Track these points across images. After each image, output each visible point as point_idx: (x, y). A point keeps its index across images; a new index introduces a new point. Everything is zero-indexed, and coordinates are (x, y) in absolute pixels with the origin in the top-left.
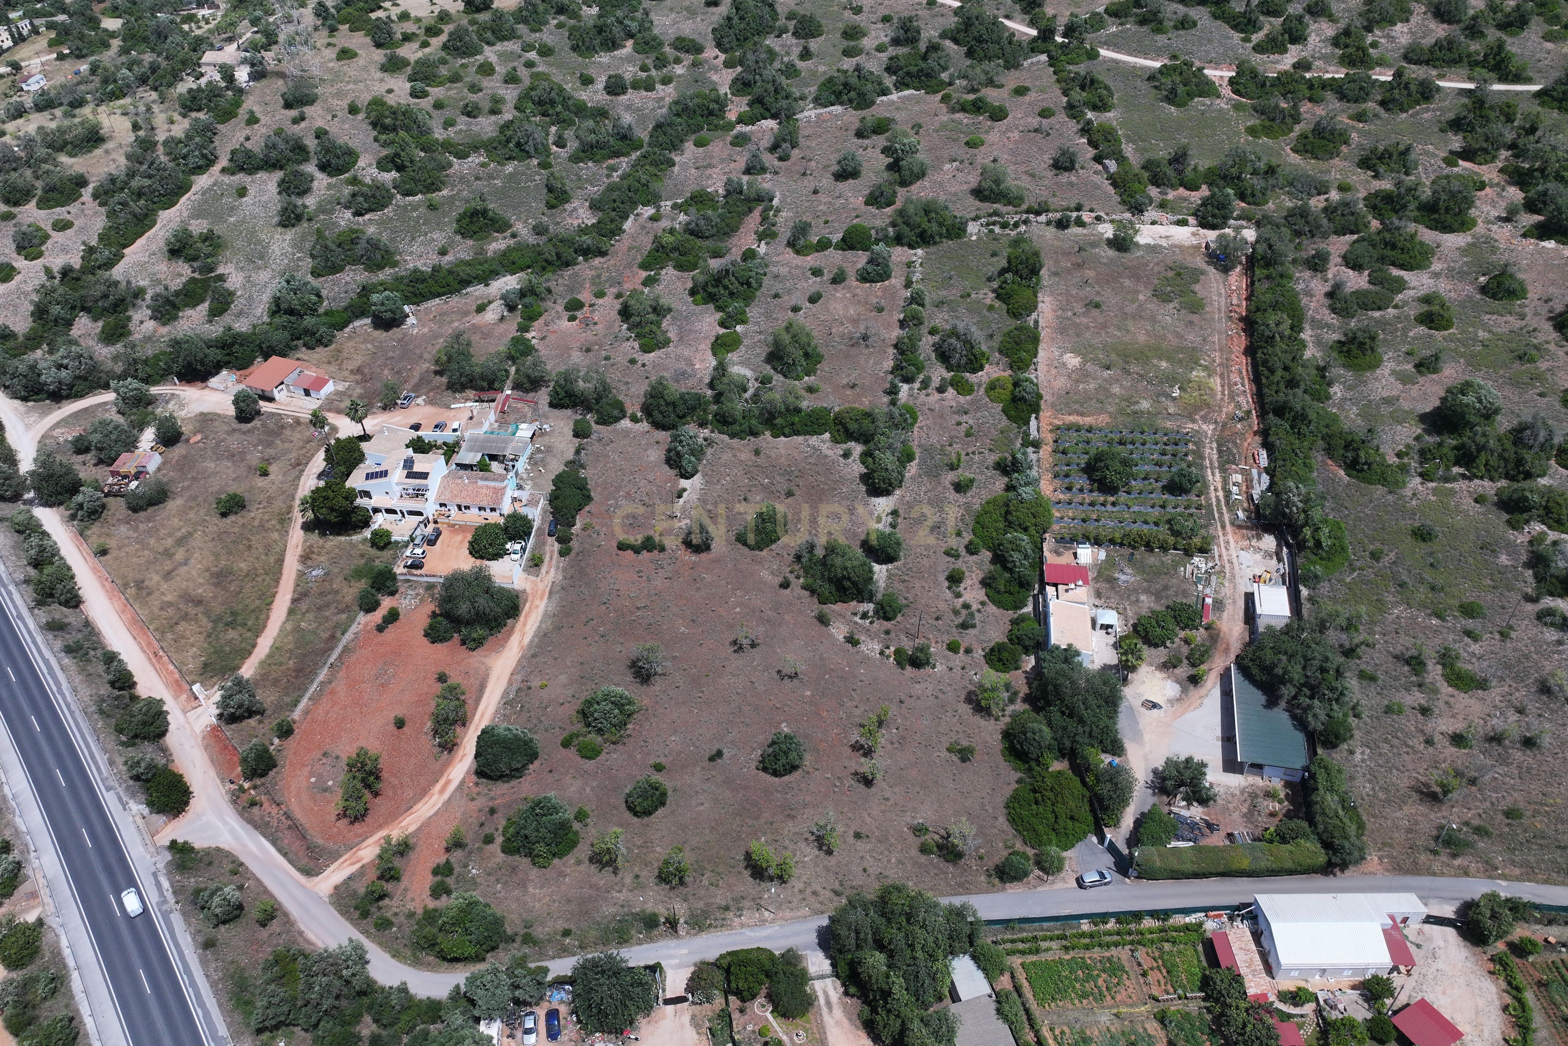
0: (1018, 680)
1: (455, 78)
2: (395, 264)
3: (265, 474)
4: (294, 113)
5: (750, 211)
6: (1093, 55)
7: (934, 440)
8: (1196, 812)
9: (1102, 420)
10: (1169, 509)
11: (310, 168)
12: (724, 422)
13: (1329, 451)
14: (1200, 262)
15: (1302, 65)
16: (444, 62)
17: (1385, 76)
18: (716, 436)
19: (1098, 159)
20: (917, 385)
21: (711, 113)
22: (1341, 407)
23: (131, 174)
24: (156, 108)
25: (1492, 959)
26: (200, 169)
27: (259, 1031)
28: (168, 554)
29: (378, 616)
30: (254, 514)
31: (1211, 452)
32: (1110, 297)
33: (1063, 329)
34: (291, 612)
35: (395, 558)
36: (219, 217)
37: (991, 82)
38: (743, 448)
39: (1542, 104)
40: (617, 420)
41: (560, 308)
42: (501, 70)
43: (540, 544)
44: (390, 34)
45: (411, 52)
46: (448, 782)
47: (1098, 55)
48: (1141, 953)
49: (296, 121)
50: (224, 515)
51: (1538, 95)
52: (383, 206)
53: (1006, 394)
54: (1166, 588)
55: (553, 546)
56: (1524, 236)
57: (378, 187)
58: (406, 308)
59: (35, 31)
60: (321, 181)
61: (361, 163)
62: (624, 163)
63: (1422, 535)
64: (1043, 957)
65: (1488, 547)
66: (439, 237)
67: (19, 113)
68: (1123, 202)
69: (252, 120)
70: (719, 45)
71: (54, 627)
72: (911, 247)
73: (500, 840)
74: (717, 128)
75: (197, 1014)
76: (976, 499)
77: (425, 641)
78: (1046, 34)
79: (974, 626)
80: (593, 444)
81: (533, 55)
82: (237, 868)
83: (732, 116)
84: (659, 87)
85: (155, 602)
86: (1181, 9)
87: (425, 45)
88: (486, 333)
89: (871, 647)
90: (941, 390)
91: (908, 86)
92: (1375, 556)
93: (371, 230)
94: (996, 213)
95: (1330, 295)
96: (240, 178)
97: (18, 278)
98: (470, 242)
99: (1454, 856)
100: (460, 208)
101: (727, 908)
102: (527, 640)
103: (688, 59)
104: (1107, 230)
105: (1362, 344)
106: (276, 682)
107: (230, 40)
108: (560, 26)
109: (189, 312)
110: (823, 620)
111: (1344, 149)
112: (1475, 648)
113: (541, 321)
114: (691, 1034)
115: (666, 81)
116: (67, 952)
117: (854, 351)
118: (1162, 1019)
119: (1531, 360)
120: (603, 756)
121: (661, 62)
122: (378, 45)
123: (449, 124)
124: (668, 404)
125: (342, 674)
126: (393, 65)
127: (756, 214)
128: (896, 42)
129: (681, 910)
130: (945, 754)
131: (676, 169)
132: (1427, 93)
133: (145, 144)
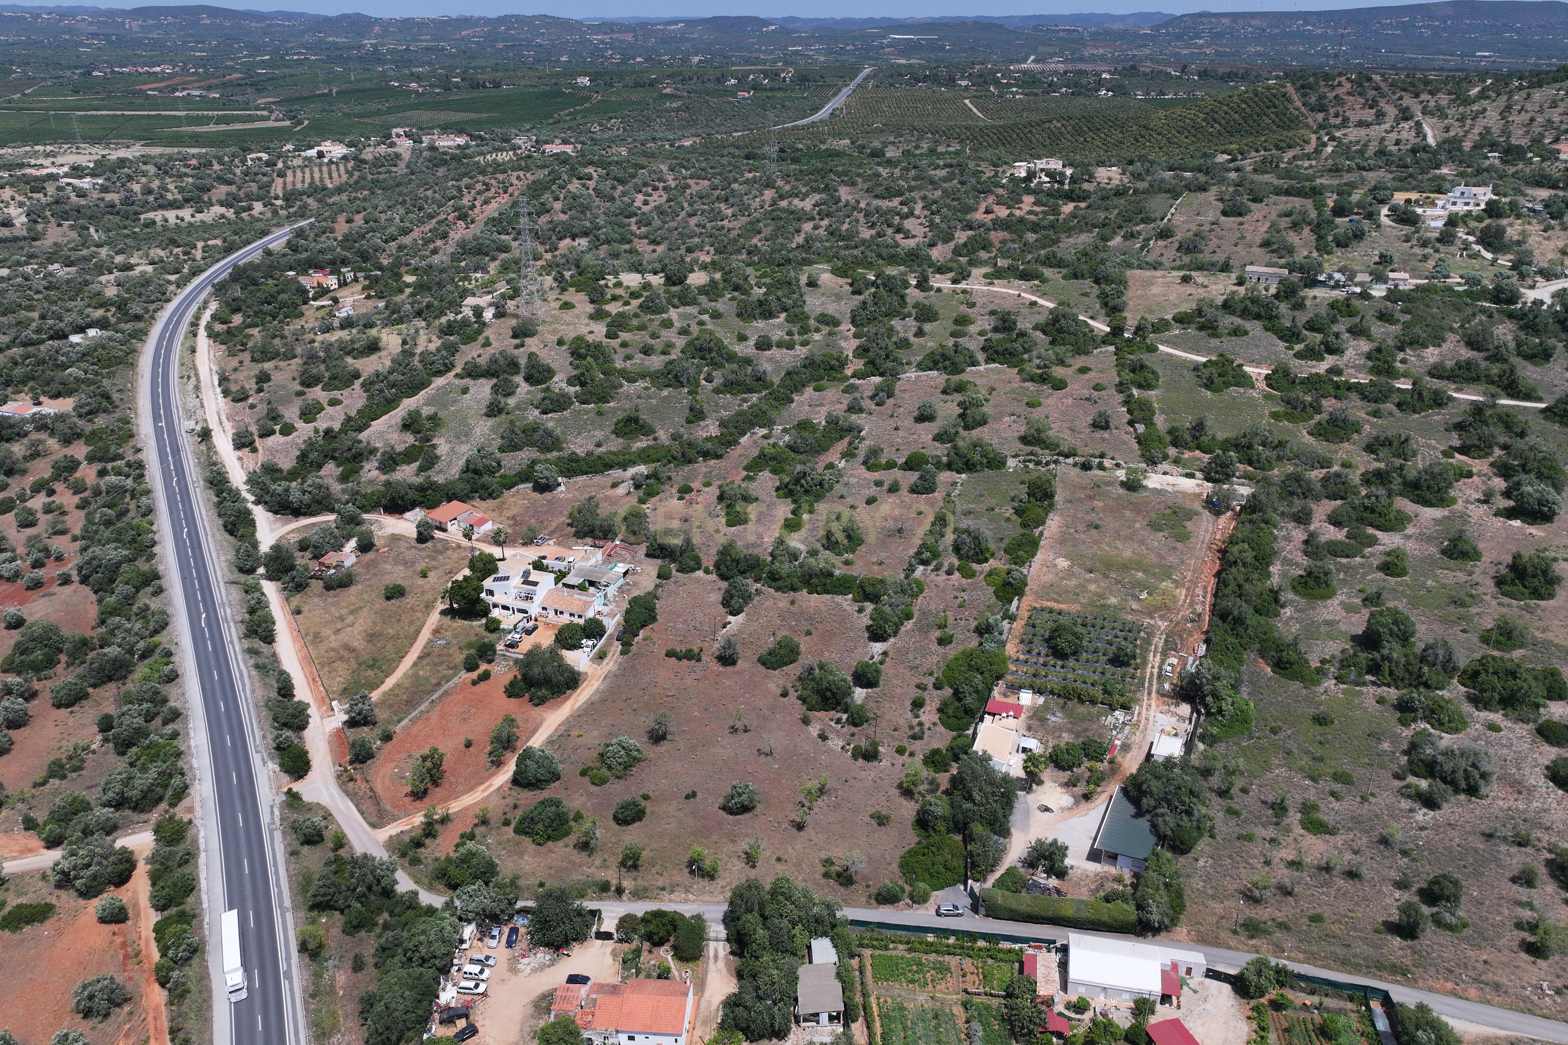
0: (944, 780)
1: (642, 328)
2: (560, 449)
3: (425, 576)
4: (517, 341)
5: (842, 438)
6: (1153, 349)
7: (933, 607)
8: (1053, 882)
9: (1074, 608)
10: (1108, 675)
11: (519, 379)
12: (774, 579)
13: (1262, 653)
14: (1197, 506)
15: (1335, 371)
16: (636, 316)
17: (1405, 385)
18: (766, 589)
19: (1131, 423)
20: (930, 568)
21: (832, 368)
22: (1286, 623)
23: (391, 372)
24: (421, 332)
25: (1252, 1009)
26: (439, 373)
27: (312, 908)
28: (342, 618)
29: (474, 675)
30: (409, 601)
31: (1159, 641)
32: (1110, 523)
33: (1063, 540)
34: (415, 664)
35: (500, 639)
36: (445, 407)
37: (1062, 362)
38: (782, 600)
39: (1545, 418)
40: (693, 570)
41: (674, 491)
42: (677, 325)
43: (609, 644)
44: (603, 294)
45: (613, 308)
46: (490, 785)
47: (1157, 349)
48: (967, 963)
49: (517, 347)
50: (388, 598)
51: (1543, 411)
52: (564, 409)
53: (999, 580)
54: (1086, 730)
55: (617, 647)
56: (1495, 515)
57: (564, 395)
58: (560, 479)
59: (356, 280)
60: (523, 388)
61: (556, 379)
62: (754, 398)
63: (1321, 720)
64: (889, 953)
65: (1376, 736)
66: (599, 434)
67: (328, 329)
68: (1143, 455)
69: (487, 344)
70: (853, 322)
71: (252, 652)
72: (959, 472)
73: (514, 825)
74: (834, 379)
75: (274, 891)
76: (952, 651)
77: (504, 696)
78: (1117, 331)
79: (921, 738)
80: (670, 585)
81: (705, 317)
82: (327, 816)
83: (849, 372)
84: (798, 347)
85: (323, 647)
86: (1238, 321)
87: (627, 303)
88: (614, 501)
89: (836, 743)
90: (949, 573)
91: (994, 361)
92: (1274, 731)
93: (550, 425)
94: (1031, 453)
95: (1306, 542)
96: (467, 381)
97: (295, 434)
98: (621, 440)
99: (1252, 937)
100: (621, 415)
101: (663, 889)
102: (577, 705)
103: (825, 330)
104: (1121, 474)
105: (1317, 578)
106: (391, 706)
107: (489, 293)
108: (732, 299)
109: (405, 467)
110: (806, 721)
111: (1355, 436)
112: (1335, 805)
113: (657, 498)
114: (609, 960)
115: (804, 344)
116: (201, 841)
117: (891, 539)
118: (966, 1006)
119: (1463, 605)
120: (608, 785)
121: (804, 330)
122: (592, 302)
123: (628, 358)
124: (733, 560)
125: (438, 708)
126: (598, 316)
127: (846, 441)
128: (996, 330)
129: (628, 884)
130: (867, 819)
131: (793, 405)
132: (1439, 401)
133: (407, 353)
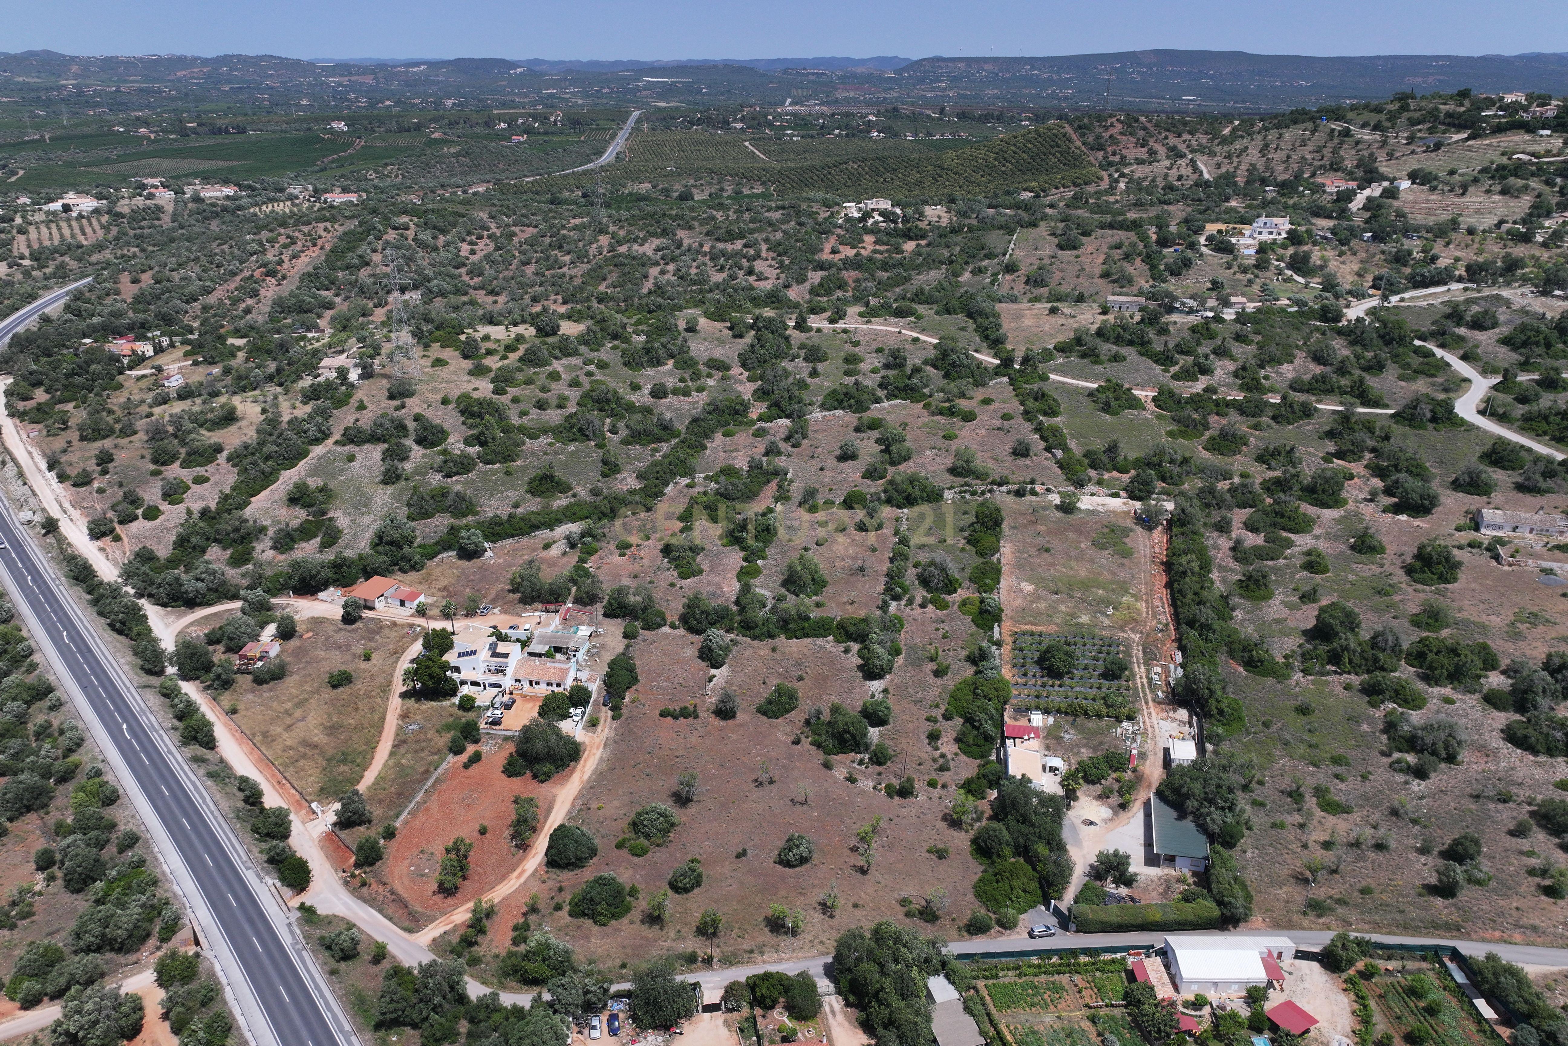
0: (984, 806)
1: (529, 382)
2: (476, 514)
3: (367, 658)
4: (397, 403)
5: (769, 482)
6: (1044, 378)
7: (917, 641)
8: (1123, 891)
9: (1052, 629)
10: (1104, 690)
11: (409, 442)
12: (748, 627)
13: (1231, 654)
14: (1129, 523)
15: (1210, 390)
16: (519, 370)
17: (1275, 400)
18: (740, 638)
19: (1048, 449)
20: (903, 603)
21: (737, 412)
22: (1241, 625)
23: (262, 444)
24: (281, 399)
25: (1345, 981)
26: (317, 441)
27: (378, 1027)
28: (288, 713)
29: (464, 757)
30: (359, 686)
31: (1137, 652)
32: (1056, 544)
33: (1020, 565)
34: (392, 754)
35: (479, 716)
36: (332, 476)
37: (963, 395)
38: (762, 648)
39: (1397, 423)
40: (659, 626)
41: (612, 547)
42: (566, 377)
43: (596, 710)
44: (477, 348)
45: (493, 363)
46: (523, 871)
47: (1048, 378)
48: (1077, 978)
49: (397, 409)
50: (335, 687)
51: (1393, 416)
52: (469, 471)
53: (975, 609)
54: (1101, 743)
55: (606, 713)
56: (1384, 511)
57: (464, 456)
58: (486, 545)
59: (172, 345)
60: (417, 452)
61: (451, 440)
62: (665, 447)
63: (1303, 710)
64: (1001, 981)
65: (1354, 719)
66: (513, 495)
67: (164, 400)
68: (1068, 479)
69: (361, 407)
70: (744, 365)
71: (197, 760)
72: (899, 507)
73: (567, 908)
74: (741, 423)
75: (327, 1016)
76: (951, 682)
77: (503, 776)
78: (1007, 362)
79: (948, 769)
80: (639, 645)
81: (592, 368)
82: (351, 927)
83: (754, 416)
84: (694, 394)
85: (278, 747)
86: (1114, 348)
87: (504, 357)
88: (552, 563)
89: (866, 784)
90: (923, 606)
91: (896, 397)
92: (1266, 725)
93: (458, 488)
94: (966, 484)
95: (1233, 549)
96: (350, 448)
97: (162, 518)
98: (538, 500)
99: (1319, 916)
100: (532, 473)
101: (752, 952)
102: (586, 777)
103: (718, 375)
104: (1056, 499)
105: (1257, 581)
106: (381, 801)
107: (342, 352)
108: (614, 348)
109: (303, 545)
110: (827, 766)
111: (1244, 448)
112: (1342, 786)
113: (597, 556)
114: (724, 1032)
115: (700, 390)
116: (220, 974)
117: (854, 578)
118: (1093, 1020)
119: (1387, 594)
120: (650, 854)
121: (696, 376)
122: (466, 357)
123: (523, 414)
124: (702, 612)
125: (434, 797)
126: (479, 371)
127: (774, 484)
128: (887, 366)
129: (715, 953)
130: (925, 854)
131: (708, 452)
132: (1307, 412)
133: (272, 422)
